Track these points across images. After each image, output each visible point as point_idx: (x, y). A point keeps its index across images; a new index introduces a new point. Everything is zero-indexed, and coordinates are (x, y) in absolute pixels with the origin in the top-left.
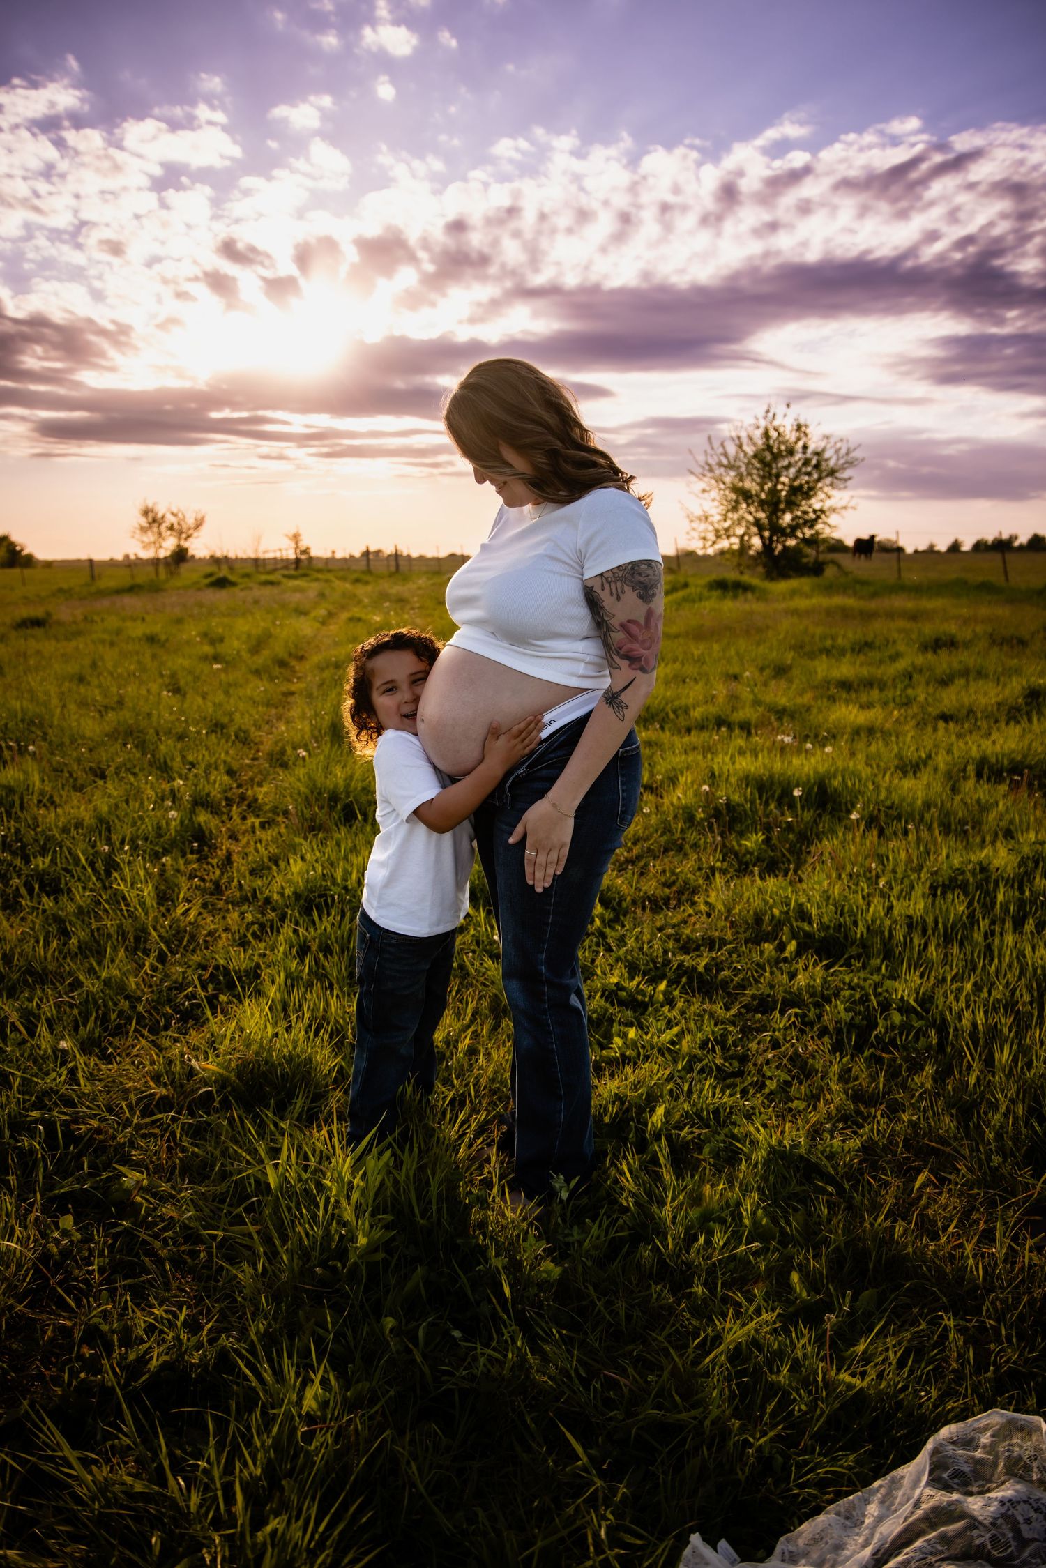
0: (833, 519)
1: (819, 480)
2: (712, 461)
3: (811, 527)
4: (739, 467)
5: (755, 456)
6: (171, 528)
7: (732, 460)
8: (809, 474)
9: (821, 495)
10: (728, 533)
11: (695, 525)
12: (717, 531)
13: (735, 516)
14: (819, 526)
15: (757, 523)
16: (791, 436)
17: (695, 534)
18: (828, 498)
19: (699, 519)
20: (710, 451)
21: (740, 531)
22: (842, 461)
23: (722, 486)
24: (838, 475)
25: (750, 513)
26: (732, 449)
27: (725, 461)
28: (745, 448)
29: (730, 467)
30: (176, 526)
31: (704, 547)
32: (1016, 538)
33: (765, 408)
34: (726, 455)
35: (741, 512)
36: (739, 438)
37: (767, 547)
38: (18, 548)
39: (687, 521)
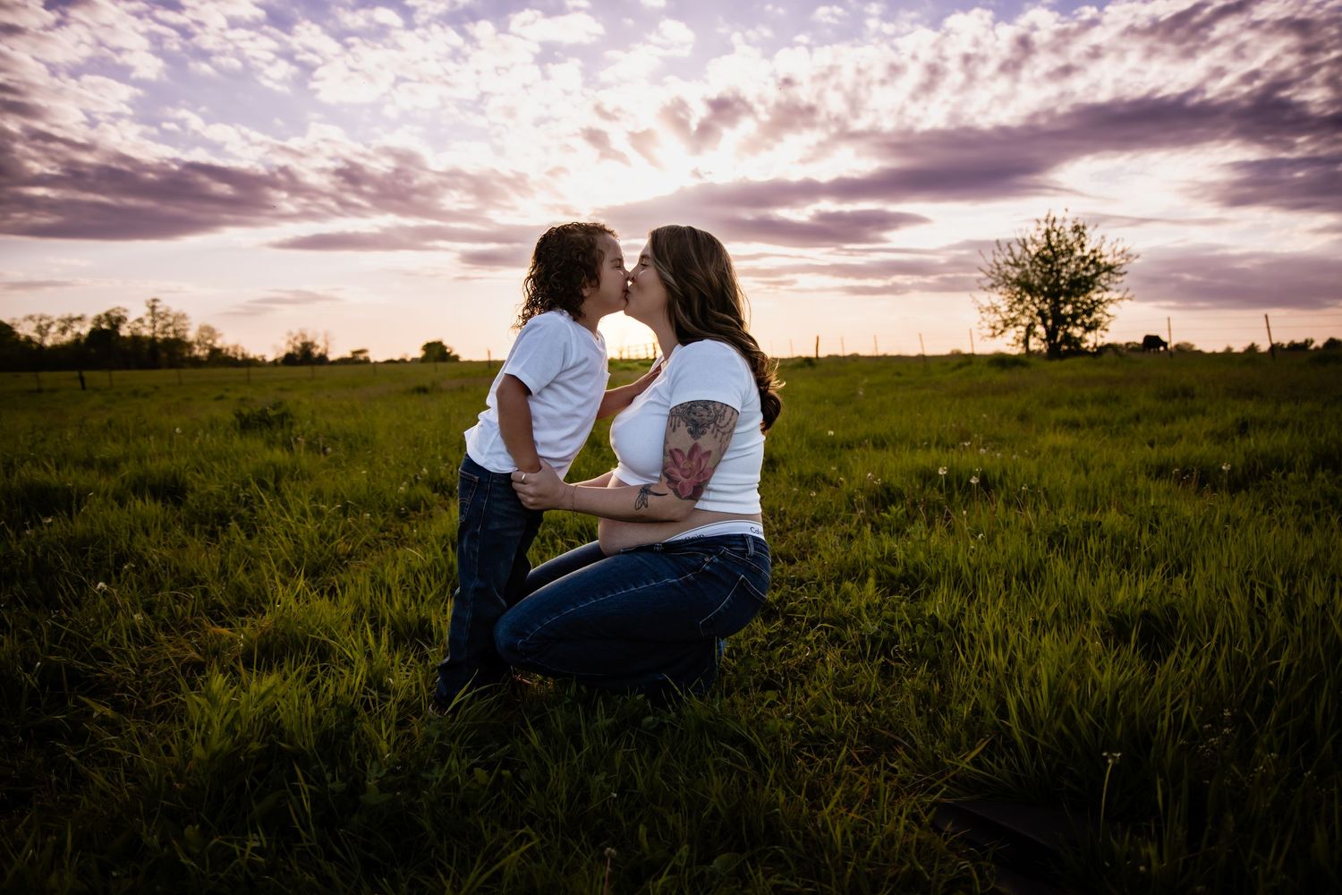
0: (1110, 308)
1: (1097, 275)
2: (999, 261)
4: (1024, 265)
5: (1038, 255)
7: (1017, 259)
8: (1087, 270)
9: (1099, 288)
11: (985, 315)
12: (1005, 321)
13: (1021, 307)
14: (1095, 315)
15: (1041, 313)
16: (1071, 237)
17: (986, 324)
18: (1105, 290)
19: (988, 309)
20: (997, 252)
21: (1026, 321)
22: (1118, 258)
23: (1009, 282)
25: (1034, 304)
26: (1018, 251)
27: (1011, 261)
28: (1029, 247)
29: (1016, 264)
32: (1312, 342)
33: (1047, 214)
34: (1012, 254)
35: (1025, 303)
36: (1024, 240)
37: (1051, 335)
38: (448, 351)
39: (978, 312)
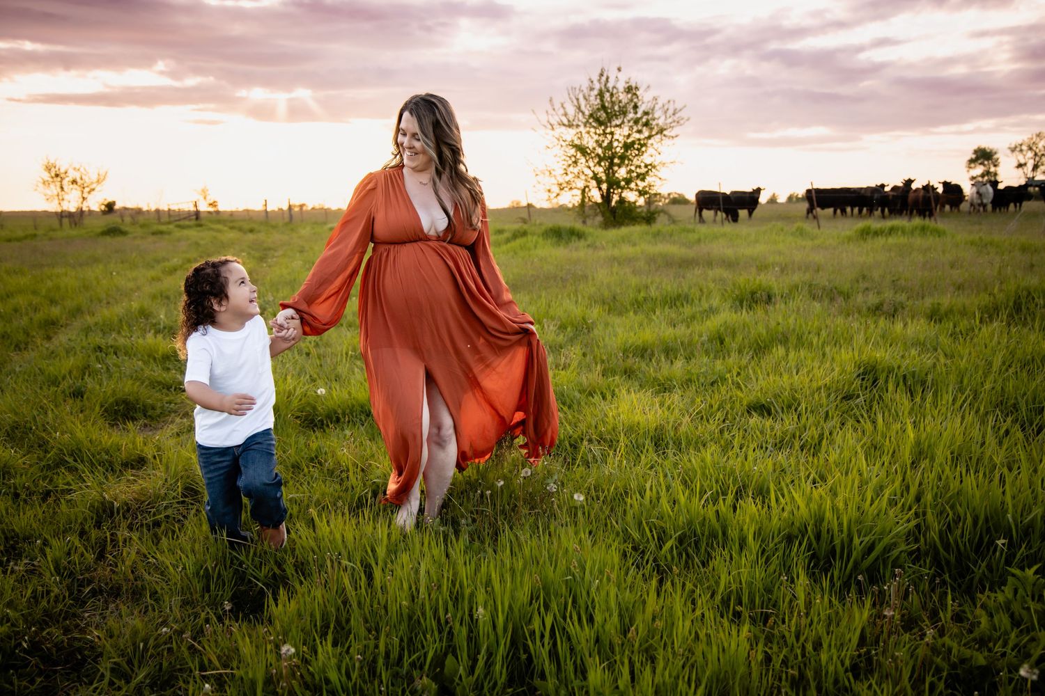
0: (662, 172)
1: (649, 137)
2: (553, 121)
3: (643, 180)
4: (578, 126)
5: (591, 116)
6: (74, 182)
7: (571, 119)
8: (639, 132)
9: (650, 150)
10: (569, 186)
11: (540, 179)
12: (560, 184)
13: (576, 170)
14: (648, 179)
15: (595, 177)
16: (624, 98)
18: (657, 152)
19: (544, 173)
20: (551, 111)
21: (581, 184)
22: (670, 120)
23: (563, 143)
24: (665, 132)
25: (589, 167)
26: (571, 110)
27: (565, 121)
28: (583, 108)
29: (570, 126)
30: (78, 180)
31: (549, 199)
33: (599, 72)
34: (566, 114)
36: (577, 99)
37: (607, 198)
